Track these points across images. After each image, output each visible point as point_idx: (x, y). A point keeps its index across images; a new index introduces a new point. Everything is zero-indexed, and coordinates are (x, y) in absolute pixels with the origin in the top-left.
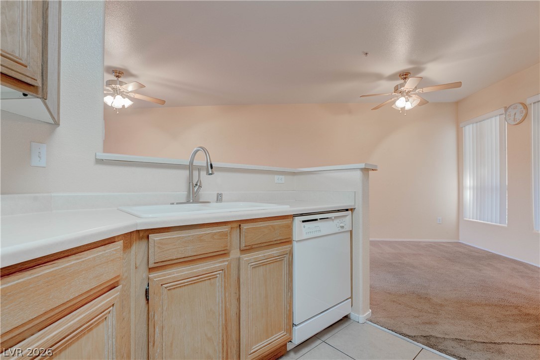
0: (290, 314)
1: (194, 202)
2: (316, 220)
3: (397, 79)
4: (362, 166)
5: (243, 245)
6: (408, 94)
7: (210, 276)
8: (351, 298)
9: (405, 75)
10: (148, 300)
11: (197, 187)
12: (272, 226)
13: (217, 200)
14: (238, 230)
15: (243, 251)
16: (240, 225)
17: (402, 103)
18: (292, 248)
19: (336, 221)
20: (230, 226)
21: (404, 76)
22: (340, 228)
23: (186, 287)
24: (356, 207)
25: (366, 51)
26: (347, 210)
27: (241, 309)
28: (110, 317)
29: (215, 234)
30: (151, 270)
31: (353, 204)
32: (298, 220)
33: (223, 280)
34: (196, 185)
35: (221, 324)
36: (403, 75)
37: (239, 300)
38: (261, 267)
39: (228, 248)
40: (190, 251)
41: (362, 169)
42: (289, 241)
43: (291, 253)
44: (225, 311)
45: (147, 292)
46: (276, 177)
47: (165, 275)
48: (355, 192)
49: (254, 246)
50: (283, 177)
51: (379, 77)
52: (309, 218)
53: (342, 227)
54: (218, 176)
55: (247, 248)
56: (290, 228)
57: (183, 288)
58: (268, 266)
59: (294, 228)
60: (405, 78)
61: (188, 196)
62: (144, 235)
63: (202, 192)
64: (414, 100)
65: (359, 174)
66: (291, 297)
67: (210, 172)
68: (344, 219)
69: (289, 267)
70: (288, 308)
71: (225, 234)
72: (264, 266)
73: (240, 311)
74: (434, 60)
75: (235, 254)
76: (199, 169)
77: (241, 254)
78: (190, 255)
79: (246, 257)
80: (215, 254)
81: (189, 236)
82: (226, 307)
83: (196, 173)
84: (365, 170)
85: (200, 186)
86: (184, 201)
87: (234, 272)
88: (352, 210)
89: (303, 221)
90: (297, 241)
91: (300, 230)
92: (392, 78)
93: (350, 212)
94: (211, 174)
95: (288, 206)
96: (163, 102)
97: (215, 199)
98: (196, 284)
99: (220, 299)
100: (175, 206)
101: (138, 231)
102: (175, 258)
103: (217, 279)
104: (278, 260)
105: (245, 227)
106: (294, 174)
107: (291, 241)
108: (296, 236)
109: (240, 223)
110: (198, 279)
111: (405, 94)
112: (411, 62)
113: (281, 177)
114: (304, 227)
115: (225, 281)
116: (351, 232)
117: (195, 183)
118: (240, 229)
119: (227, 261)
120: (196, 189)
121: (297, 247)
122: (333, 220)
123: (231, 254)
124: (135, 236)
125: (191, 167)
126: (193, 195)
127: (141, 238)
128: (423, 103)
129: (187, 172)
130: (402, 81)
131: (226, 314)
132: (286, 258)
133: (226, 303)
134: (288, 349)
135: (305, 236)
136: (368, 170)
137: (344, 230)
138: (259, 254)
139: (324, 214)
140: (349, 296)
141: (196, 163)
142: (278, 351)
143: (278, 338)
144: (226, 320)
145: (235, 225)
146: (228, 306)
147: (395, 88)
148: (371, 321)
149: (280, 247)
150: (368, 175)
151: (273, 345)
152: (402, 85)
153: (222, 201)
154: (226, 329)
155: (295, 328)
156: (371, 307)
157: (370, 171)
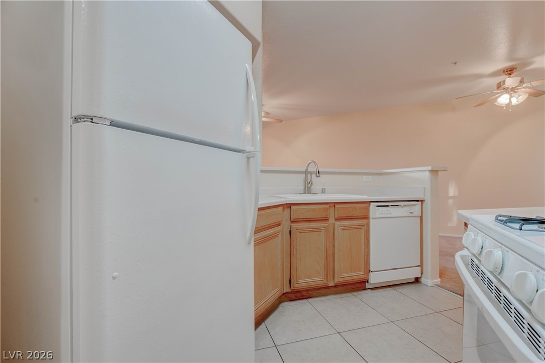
0: (367, 262)
1: (308, 193)
2: (388, 206)
3: (500, 75)
4: (430, 168)
5: (336, 216)
7: (318, 230)
10: (290, 235)
11: (310, 184)
12: (355, 208)
13: (322, 192)
15: (336, 219)
17: (504, 99)
18: (369, 222)
19: (405, 208)
20: (329, 205)
21: (509, 72)
22: (409, 213)
24: (426, 199)
26: (418, 201)
28: (279, 235)
29: (321, 208)
30: (292, 222)
31: (423, 196)
32: (373, 205)
33: (325, 233)
35: (324, 257)
36: (507, 71)
37: (334, 246)
38: (347, 230)
39: (328, 217)
41: (432, 171)
42: (366, 217)
43: (368, 225)
44: (326, 250)
45: (290, 231)
46: (365, 177)
47: (298, 225)
48: (425, 188)
49: (343, 218)
50: (370, 177)
52: (383, 204)
53: (412, 213)
54: (323, 177)
55: (339, 218)
56: (367, 209)
58: (352, 230)
59: (370, 210)
61: (305, 189)
62: (289, 206)
63: (313, 187)
64: (520, 96)
65: (427, 175)
66: (368, 253)
68: (413, 207)
69: (366, 234)
70: (366, 259)
71: (326, 209)
73: (334, 252)
75: (332, 220)
76: (311, 173)
77: (335, 221)
79: (338, 223)
80: (321, 219)
81: (308, 208)
82: (326, 247)
83: (309, 176)
84: (434, 172)
85: (312, 184)
86: (303, 192)
87: (331, 230)
88: (422, 201)
89: (377, 206)
90: (373, 218)
91: (374, 211)
93: (420, 203)
94: (319, 177)
95: (366, 196)
96: (281, 121)
98: (312, 233)
100: (298, 195)
101: (287, 204)
102: (302, 218)
103: (322, 232)
104: (360, 227)
105: (337, 206)
106: (380, 174)
107: (368, 218)
108: (371, 215)
109: (335, 204)
110: (313, 230)
111: (510, 90)
113: (368, 177)
114: (378, 210)
116: (421, 217)
117: (309, 182)
118: (335, 207)
119: (328, 223)
120: (309, 186)
121: (372, 222)
122: (403, 207)
123: (330, 220)
124: (285, 206)
125: (306, 172)
126: (308, 190)
127: (288, 207)
129: (304, 175)
130: (506, 77)
131: (326, 252)
132: (364, 228)
133: (326, 245)
134: (367, 288)
135: (378, 216)
136: (437, 171)
137: (414, 215)
138: (346, 223)
139: (395, 203)
140: (419, 265)
141: (309, 170)
142: (359, 285)
143: (358, 275)
144: (327, 255)
145: (332, 205)
146: (328, 248)
147: (497, 84)
148: (438, 286)
149: (360, 221)
150: (438, 174)
151: (355, 278)
152: (504, 82)
153: (325, 193)
154: (327, 259)
155: (371, 273)
156: (440, 277)
157: (439, 172)
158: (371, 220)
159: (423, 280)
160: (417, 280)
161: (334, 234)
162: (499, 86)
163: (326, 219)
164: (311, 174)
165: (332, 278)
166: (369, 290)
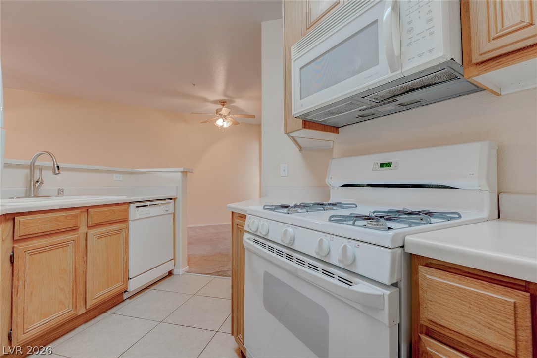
0: (126, 270)
1: (35, 196)
2: (147, 206)
3: (218, 104)
4: (182, 169)
5: (90, 223)
6: (224, 117)
7: (63, 245)
8: (174, 259)
9: (223, 103)
10: (13, 263)
11: (38, 184)
12: (113, 210)
13: (59, 195)
14: (86, 213)
15: (89, 227)
16: (88, 210)
17: (220, 122)
18: (128, 225)
19: (162, 207)
20: (79, 210)
22: (165, 211)
23: (44, 253)
24: (178, 197)
25: (194, 83)
26: (171, 199)
27: (88, 268)
29: (68, 216)
30: (15, 241)
31: (175, 195)
32: (133, 206)
33: (74, 248)
34: (38, 182)
35: (71, 278)
37: (86, 262)
38: (104, 239)
39: (78, 225)
40: (48, 228)
41: (182, 172)
42: (125, 220)
43: (127, 229)
44: (75, 269)
45: (12, 256)
46: (115, 175)
47: (27, 245)
48: (177, 187)
49: (98, 224)
50: (121, 175)
51: (206, 100)
52: (142, 204)
53: (167, 210)
55: (93, 225)
56: (126, 211)
57: (42, 254)
58: (109, 237)
59: (130, 212)
60: (223, 105)
61: (29, 191)
62: (11, 217)
63: (42, 188)
64: (228, 122)
65: (179, 175)
66: (127, 259)
67: (57, 172)
68: (168, 205)
69: (126, 238)
70: (125, 266)
71: (76, 216)
72: (106, 238)
73: (86, 269)
74: (240, 98)
75: (83, 229)
77: (88, 230)
78: (48, 230)
79: (91, 232)
80: (68, 230)
81: (47, 217)
82: (75, 266)
83: (37, 172)
84: (184, 173)
85: (42, 183)
86: (23, 196)
87: (82, 243)
88: (175, 199)
89: (137, 207)
90: (132, 220)
91: (134, 212)
92: (215, 102)
93: (173, 200)
94: (58, 174)
95: (125, 197)
97: (57, 193)
98: (52, 251)
99: (71, 261)
102: (36, 232)
103: (69, 247)
104: (119, 232)
105: (91, 210)
106: (131, 173)
107: (127, 220)
108: (131, 217)
109: (87, 209)
110: (55, 247)
112: (225, 95)
113: (118, 175)
114: (138, 210)
115: (75, 248)
116: (174, 214)
117: (36, 180)
118: (88, 212)
119: (77, 234)
121: (132, 225)
122: (160, 206)
123: (80, 229)
125: (31, 167)
127: (8, 220)
128: (235, 123)
129: (28, 171)
130: (221, 107)
131: (75, 271)
132: (123, 232)
133: (75, 262)
134: (124, 299)
135: (138, 217)
136: (186, 172)
137: (168, 212)
138: (103, 230)
139: (154, 202)
140: (173, 258)
141: (37, 163)
142: (116, 300)
143: (115, 288)
144: (76, 275)
145: (83, 210)
146: (77, 266)
147: (216, 110)
148: (187, 272)
149: (118, 225)
150: (187, 175)
151: (113, 292)
152: (221, 110)
153: (63, 195)
154: (76, 281)
155: (130, 280)
156: (188, 264)
157: (188, 173)
158: (131, 223)
159: (175, 272)
160: (170, 273)
161: (86, 246)
162: (218, 111)
163: (75, 229)
164: (40, 169)
165: (82, 303)
166: (128, 300)
